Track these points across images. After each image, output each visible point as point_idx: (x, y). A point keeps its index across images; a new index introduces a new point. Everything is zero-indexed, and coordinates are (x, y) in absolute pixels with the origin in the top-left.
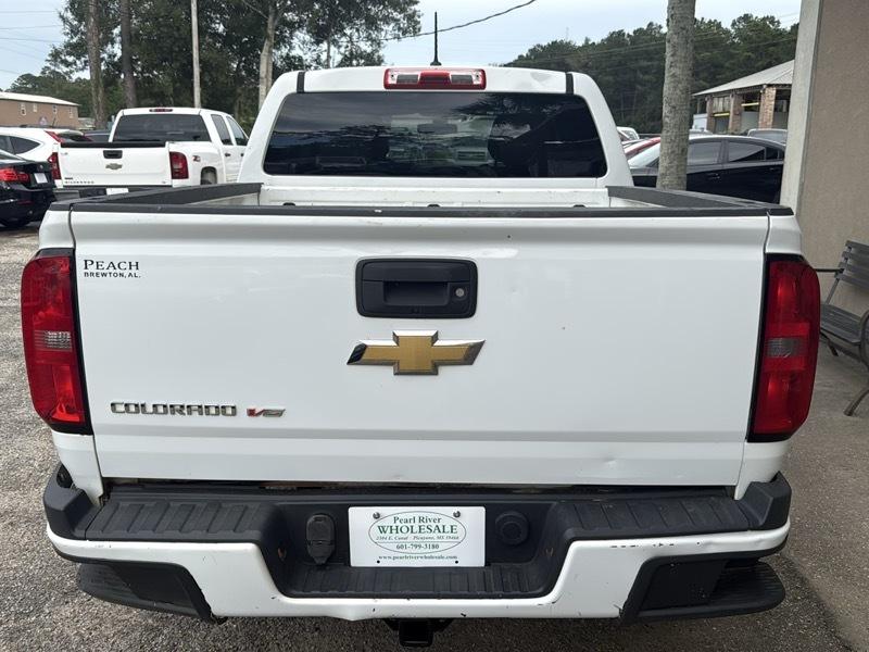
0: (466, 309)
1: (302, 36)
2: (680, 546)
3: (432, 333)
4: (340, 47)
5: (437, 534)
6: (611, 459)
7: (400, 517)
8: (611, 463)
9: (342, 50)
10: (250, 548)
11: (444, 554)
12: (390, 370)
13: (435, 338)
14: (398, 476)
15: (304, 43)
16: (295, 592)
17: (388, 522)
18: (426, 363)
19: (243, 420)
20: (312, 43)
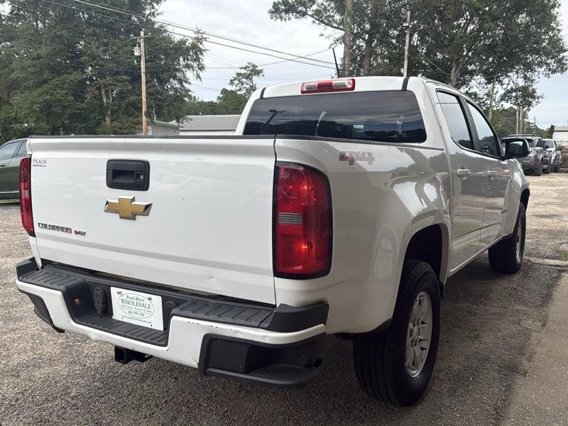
0: (144, 186)
2: (222, 329)
3: (131, 198)
4: (502, 85)
5: (143, 308)
6: (212, 278)
7: (130, 295)
8: (212, 280)
9: (505, 86)
10: (60, 293)
11: (147, 320)
12: (118, 216)
13: (133, 200)
14: (128, 274)
15: (480, 83)
16: (77, 321)
17: (124, 297)
18: (129, 213)
19: (73, 236)
20: (486, 84)
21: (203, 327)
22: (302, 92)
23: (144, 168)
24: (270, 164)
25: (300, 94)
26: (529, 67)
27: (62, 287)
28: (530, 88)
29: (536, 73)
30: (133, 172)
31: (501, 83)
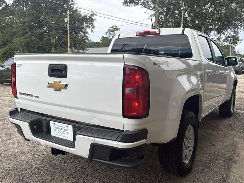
0: (65, 76)
1: (214, 32)
2: (99, 141)
3: (59, 81)
5: (64, 131)
7: (58, 125)
8: (95, 119)
9: (225, 35)
10: (28, 123)
11: (66, 136)
12: (53, 89)
13: (60, 82)
14: (58, 115)
15: (214, 34)
16: (35, 136)
17: (56, 126)
19: (34, 98)
21: (91, 140)
22: (137, 35)
23: (65, 67)
24: (121, 66)
25: (136, 36)
26: (236, 27)
27: (29, 121)
28: (237, 36)
29: (239, 30)
30: (60, 70)
31: (224, 34)
